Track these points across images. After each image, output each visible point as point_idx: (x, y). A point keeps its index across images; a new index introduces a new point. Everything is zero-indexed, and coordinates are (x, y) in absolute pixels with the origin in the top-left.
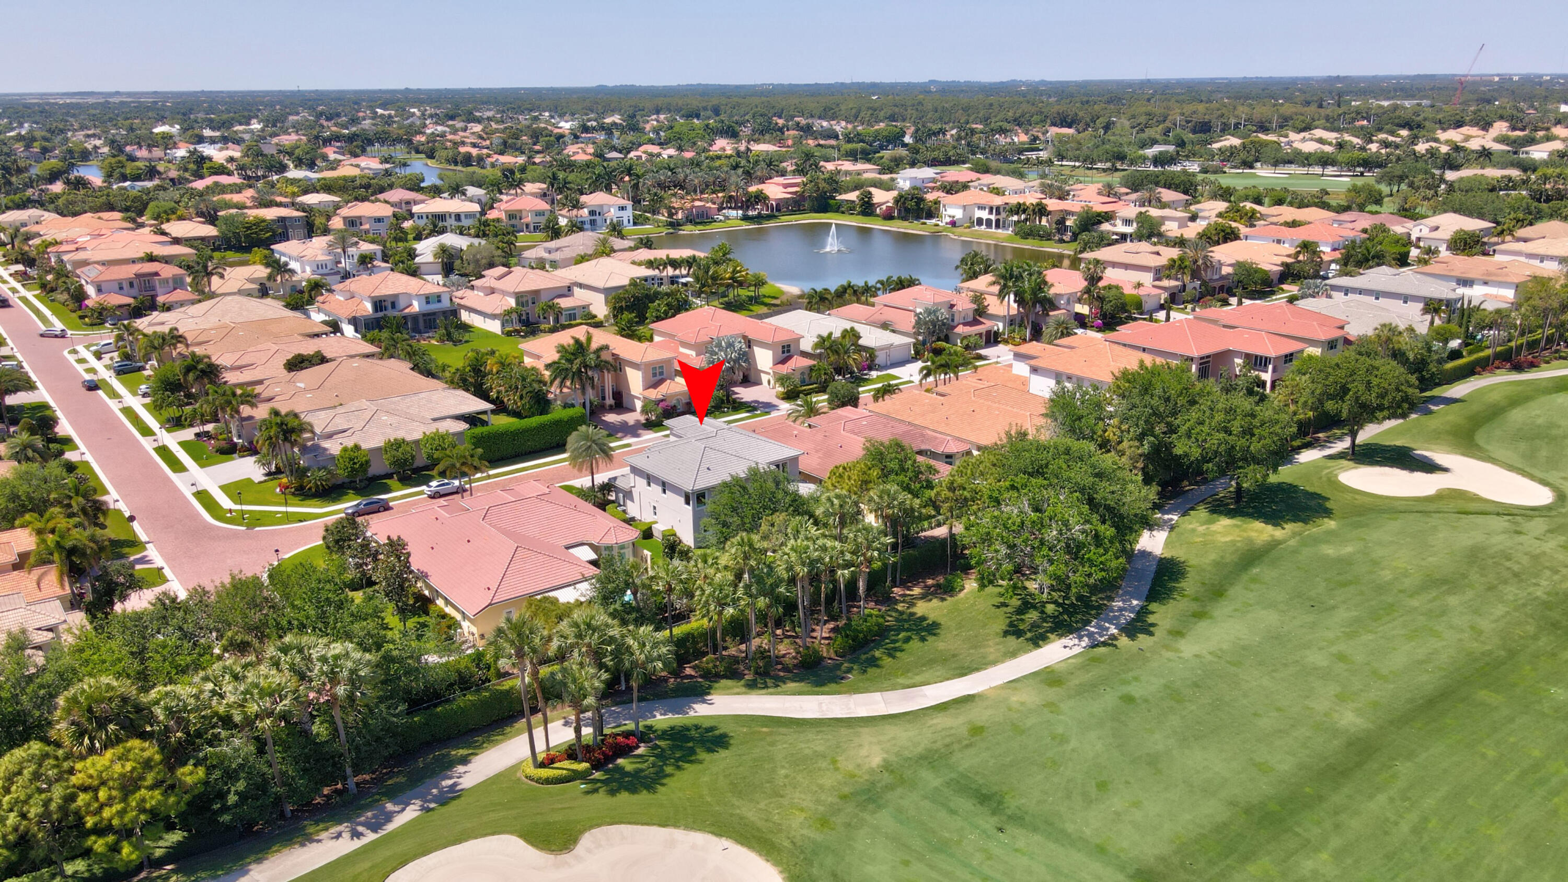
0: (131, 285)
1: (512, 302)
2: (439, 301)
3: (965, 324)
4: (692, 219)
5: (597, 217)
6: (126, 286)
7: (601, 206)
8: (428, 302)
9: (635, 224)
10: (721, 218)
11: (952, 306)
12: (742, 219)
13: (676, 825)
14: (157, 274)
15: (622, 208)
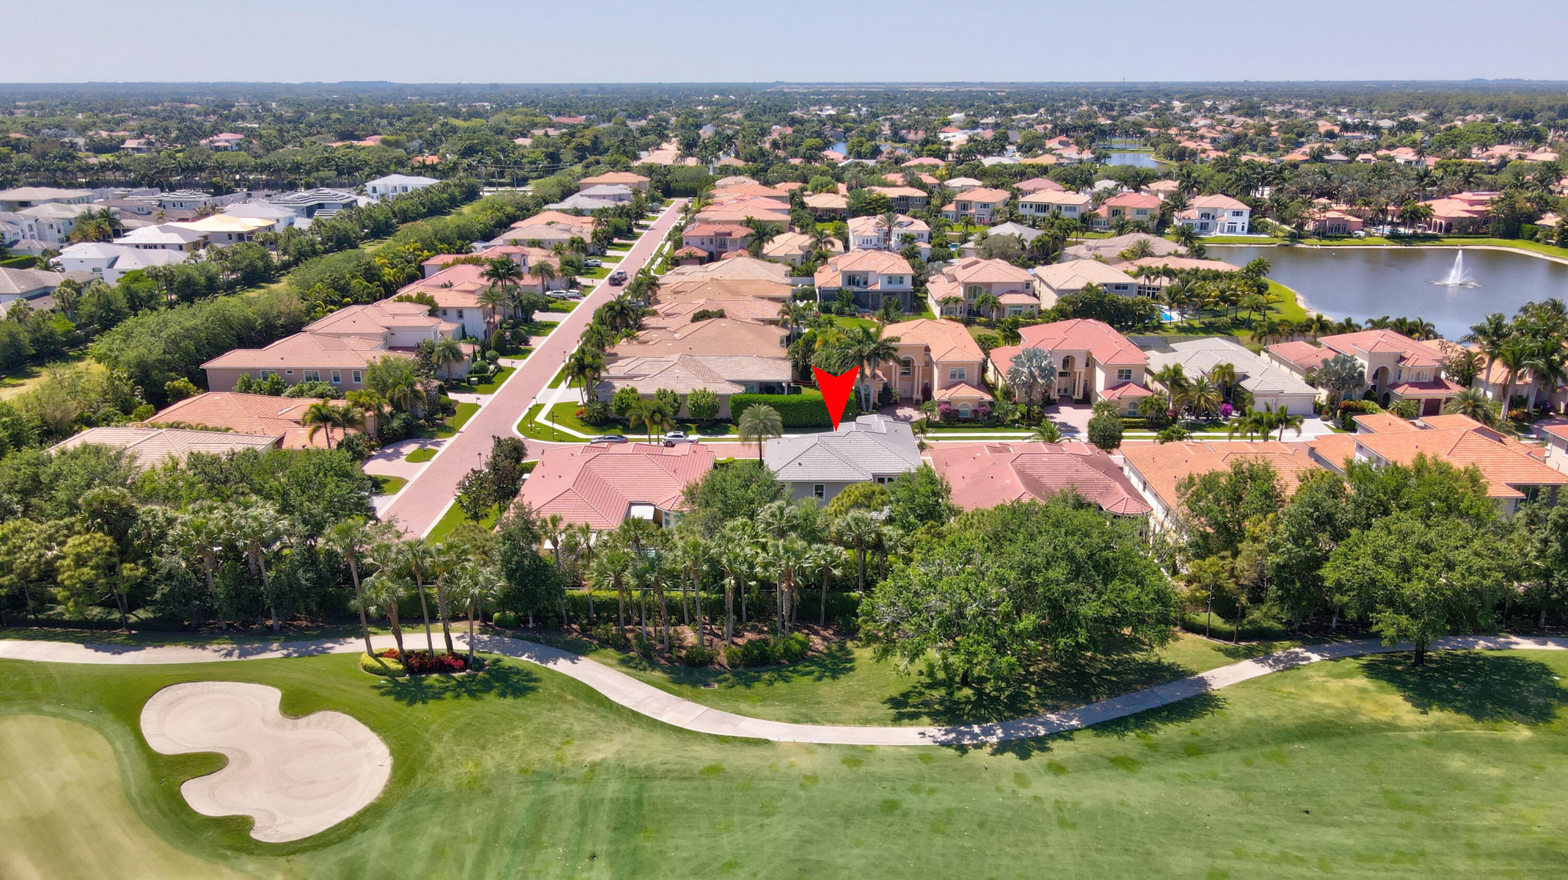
0: (711, 242)
1: (960, 292)
2: (901, 282)
3: (1412, 385)
4: (1323, 232)
5: (1210, 221)
6: (706, 241)
7: (1216, 209)
8: (890, 282)
9: (1250, 231)
10: (1362, 234)
11: (1402, 359)
12: (1388, 238)
13: (379, 734)
14: (730, 234)
15: (1238, 213)
